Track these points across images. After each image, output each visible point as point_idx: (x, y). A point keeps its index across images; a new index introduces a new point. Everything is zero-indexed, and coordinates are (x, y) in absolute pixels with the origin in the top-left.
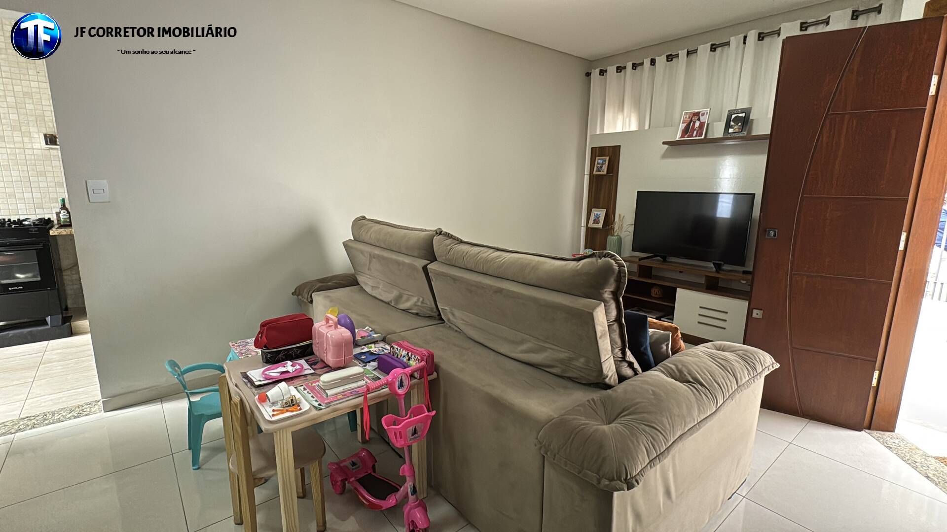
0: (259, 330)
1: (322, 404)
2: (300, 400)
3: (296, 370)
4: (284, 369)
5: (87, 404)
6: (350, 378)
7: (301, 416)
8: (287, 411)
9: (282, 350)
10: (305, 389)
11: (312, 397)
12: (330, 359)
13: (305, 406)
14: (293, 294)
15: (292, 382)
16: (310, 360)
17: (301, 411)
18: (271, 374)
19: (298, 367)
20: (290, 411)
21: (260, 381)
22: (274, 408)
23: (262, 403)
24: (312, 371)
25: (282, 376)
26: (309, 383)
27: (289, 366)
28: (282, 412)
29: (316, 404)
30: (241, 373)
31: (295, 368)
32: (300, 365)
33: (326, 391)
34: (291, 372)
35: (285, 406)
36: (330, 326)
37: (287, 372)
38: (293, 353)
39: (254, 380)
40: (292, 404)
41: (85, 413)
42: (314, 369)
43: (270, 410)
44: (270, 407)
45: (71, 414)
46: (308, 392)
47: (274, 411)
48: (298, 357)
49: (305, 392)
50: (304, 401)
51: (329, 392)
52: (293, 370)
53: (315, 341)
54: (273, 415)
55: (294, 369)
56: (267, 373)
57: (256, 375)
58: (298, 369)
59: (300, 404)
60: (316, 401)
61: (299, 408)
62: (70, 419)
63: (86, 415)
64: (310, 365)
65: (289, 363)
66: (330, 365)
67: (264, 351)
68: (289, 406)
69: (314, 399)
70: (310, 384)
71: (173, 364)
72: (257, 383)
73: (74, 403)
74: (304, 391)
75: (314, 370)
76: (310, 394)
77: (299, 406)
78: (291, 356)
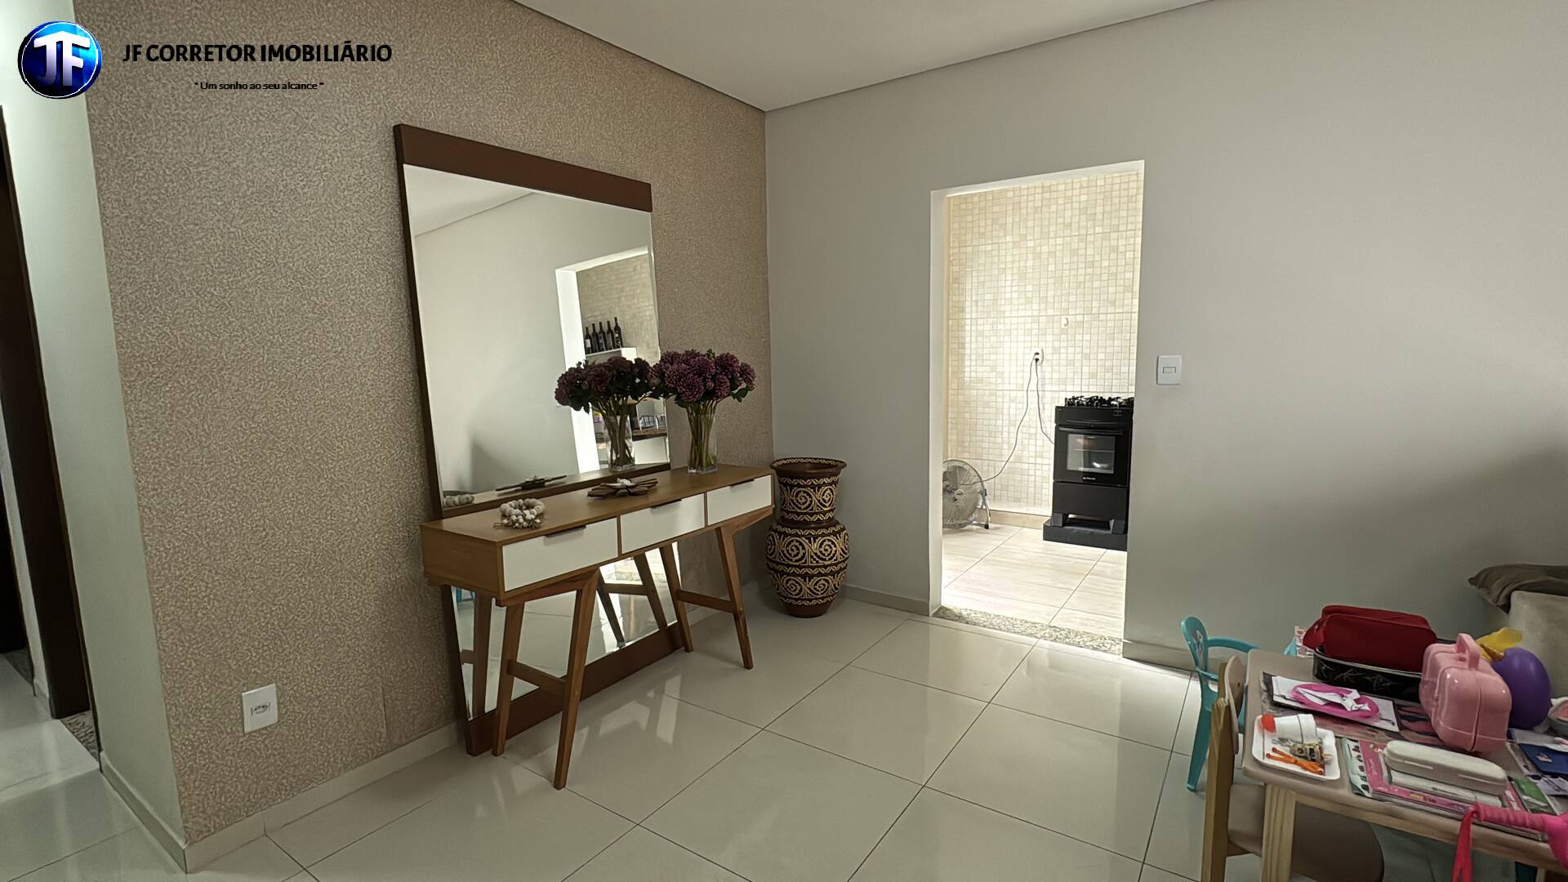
0: (1320, 617)
1: (1371, 789)
2: (1331, 760)
3: (1359, 710)
4: (1336, 699)
5: (1110, 638)
6: (1460, 775)
7: (1315, 784)
8: (1296, 763)
9: (1350, 667)
10: (1356, 749)
11: (1361, 768)
12: (1442, 724)
13: (1334, 773)
14: (1471, 580)
15: (1341, 726)
16: (1403, 708)
17: (1322, 776)
18: (1307, 695)
19: (1366, 707)
20: (1300, 765)
21: (1284, 697)
22: (1278, 747)
23: (1265, 731)
24: (1396, 729)
25: (1327, 707)
26: (1371, 743)
27: (1350, 700)
28: (1286, 760)
29: (1359, 783)
30: (1264, 673)
31: (1359, 706)
32: (1371, 705)
33: (1392, 772)
34: (1349, 709)
35: (1297, 753)
36: (1462, 659)
37: (1340, 706)
38: (1374, 680)
39: (1275, 692)
40: (1313, 756)
41: (1104, 648)
42: (1401, 727)
43: (1269, 746)
44: (1274, 742)
45: (1091, 643)
46: (1359, 756)
47: (1274, 750)
48: (1382, 693)
49: (1355, 754)
50: (1335, 764)
51: (1397, 777)
52: (1354, 708)
53: (1426, 677)
54: (1269, 756)
55: (1356, 706)
56: (1300, 690)
57: (1283, 687)
58: (1363, 710)
59: (1326, 766)
60: (1364, 778)
61: (1320, 769)
62: (1088, 647)
63: (1105, 651)
64: (1399, 717)
65: (1355, 694)
66: (1439, 736)
67: (1318, 655)
68: (1305, 758)
69: (1363, 774)
70: (1372, 746)
71: (1195, 626)
72: (1276, 699)
73: (1101, 632)
74: (1353, 752)
75: (1400, 730)
76: (1360, 760)
77: (1323, 767)
78: (1366, 685)
